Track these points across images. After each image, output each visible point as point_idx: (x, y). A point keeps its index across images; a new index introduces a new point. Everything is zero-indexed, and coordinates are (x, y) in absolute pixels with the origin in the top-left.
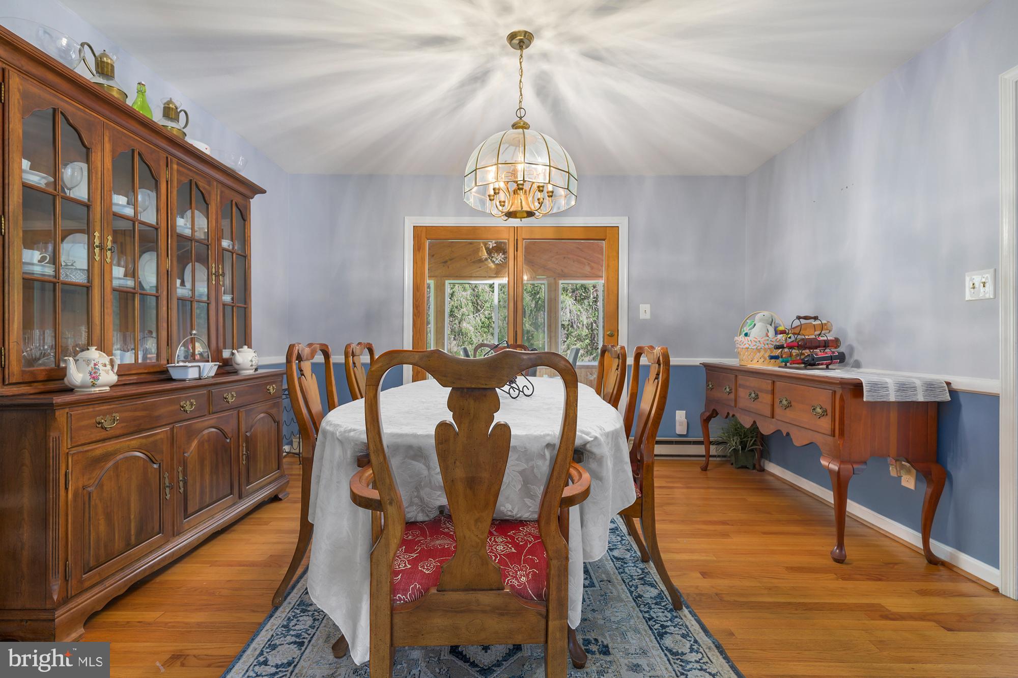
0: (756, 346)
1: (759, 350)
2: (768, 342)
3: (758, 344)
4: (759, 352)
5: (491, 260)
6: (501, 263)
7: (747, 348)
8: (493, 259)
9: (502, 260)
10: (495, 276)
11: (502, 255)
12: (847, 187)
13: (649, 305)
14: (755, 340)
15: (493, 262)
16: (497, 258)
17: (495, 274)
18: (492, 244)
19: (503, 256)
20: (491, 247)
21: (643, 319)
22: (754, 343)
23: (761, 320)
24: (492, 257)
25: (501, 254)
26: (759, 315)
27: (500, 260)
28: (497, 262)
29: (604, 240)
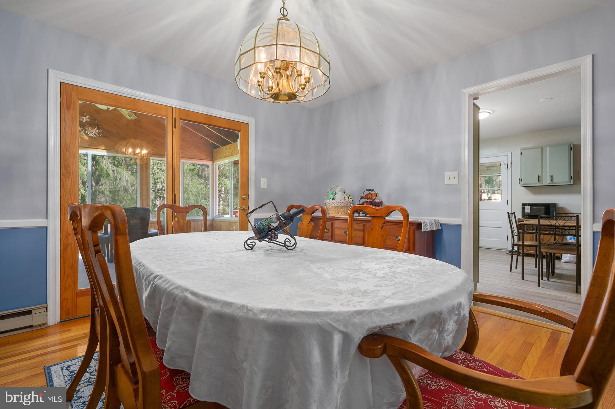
0: (341, 205)
1: (342, 207)
2: (346, 203)
3: (342, 204)
4: (342, 208)
5: (85, 133)
6: (96, 136)
7: (336, 206)
8: (86, 132)
9: (96, 134)
10: (89, 146)
11: (97, 129)
12: (382, 126)
13: (266, 179)
14: (341, 202)
15: (87, 134)
16: (91, 131)
17: (88, 145)
18: (86, 119)
19: (98, 131)
20: (84, 121)
21: (263, 188)
22: (340, 204)
23: (340, 191)
24: (86, 130)
25: (95, 129)
26: (339, 187)
27: (95, 134)
28: (91, 135)
29: (240, 131)
